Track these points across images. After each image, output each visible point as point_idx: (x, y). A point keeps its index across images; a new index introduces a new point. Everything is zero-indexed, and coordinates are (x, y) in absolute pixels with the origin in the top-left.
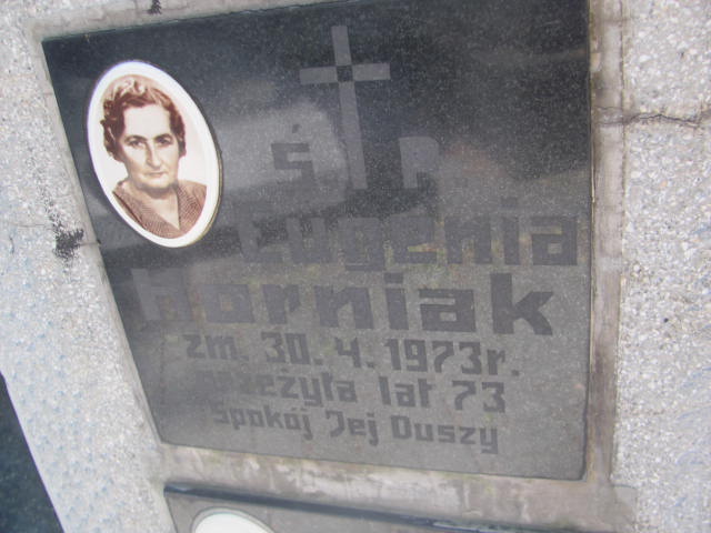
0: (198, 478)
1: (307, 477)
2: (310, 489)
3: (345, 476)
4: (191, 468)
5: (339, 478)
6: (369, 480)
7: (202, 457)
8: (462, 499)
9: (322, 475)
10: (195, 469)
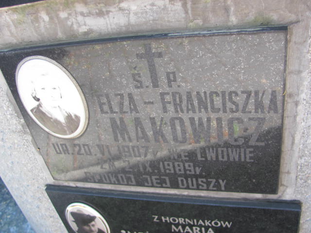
0: (14, 41)
1: (80, 18)
2: (83, 29)
3: (104, 10)
4: (9, 34)
5: (101, 14)
6: (120, 9)
7: (13, 21)
8: (186, 12)
9: (90, 14)
10: (12, 34)
